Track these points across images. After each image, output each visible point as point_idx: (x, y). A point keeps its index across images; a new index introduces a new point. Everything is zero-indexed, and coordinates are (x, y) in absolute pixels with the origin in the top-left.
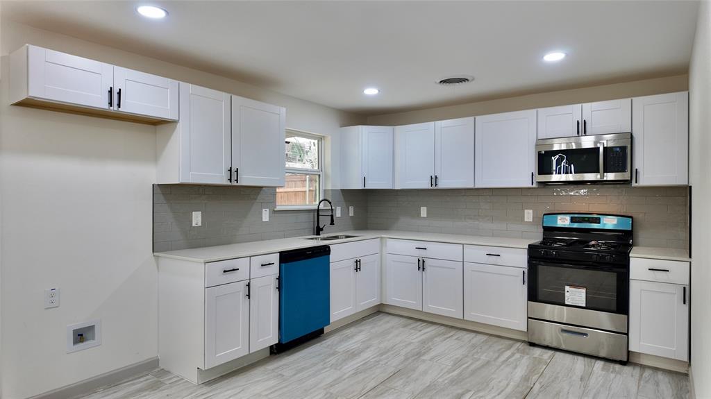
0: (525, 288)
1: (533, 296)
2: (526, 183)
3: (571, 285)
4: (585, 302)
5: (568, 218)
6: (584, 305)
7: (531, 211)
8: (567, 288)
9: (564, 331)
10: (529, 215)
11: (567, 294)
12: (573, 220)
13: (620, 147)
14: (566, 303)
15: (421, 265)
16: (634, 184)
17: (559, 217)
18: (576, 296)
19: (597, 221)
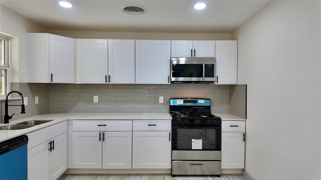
0: (170, 142)
1: (175, 147)
2: (165, 81)
3: (195, 138)
4: (202, 147)
5: (182, 101)
6: (201, 149)
7: (163, 97)
8: (193, 140)
9: (191, 164)
10: (161, 100)
11: (193, 144)
12: (185, 102)
13: (211, 65)
14: (193, 149)
15: (102, 137)
16: (216, 83)
17: (178, 100)
18: (197, 144)
19: (196, 102)
